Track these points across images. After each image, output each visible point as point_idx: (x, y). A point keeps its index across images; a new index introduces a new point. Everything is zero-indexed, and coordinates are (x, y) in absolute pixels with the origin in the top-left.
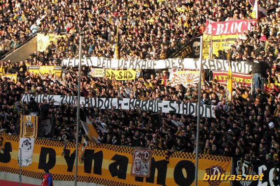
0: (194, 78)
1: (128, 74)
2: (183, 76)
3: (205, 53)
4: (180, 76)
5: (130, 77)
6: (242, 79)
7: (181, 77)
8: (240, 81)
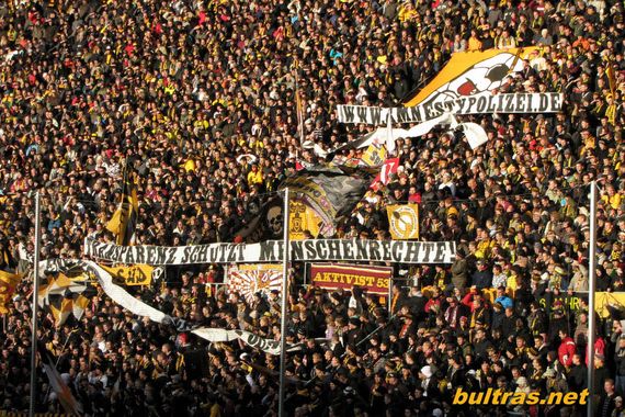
0: (272, 278)
1: (137, 273)
2: (249, 275)
3: (293, 230)
4: (243, 275)
5: (139, 280)
6: (372, 279)
7: (246, 277)
8: (367, 282)
